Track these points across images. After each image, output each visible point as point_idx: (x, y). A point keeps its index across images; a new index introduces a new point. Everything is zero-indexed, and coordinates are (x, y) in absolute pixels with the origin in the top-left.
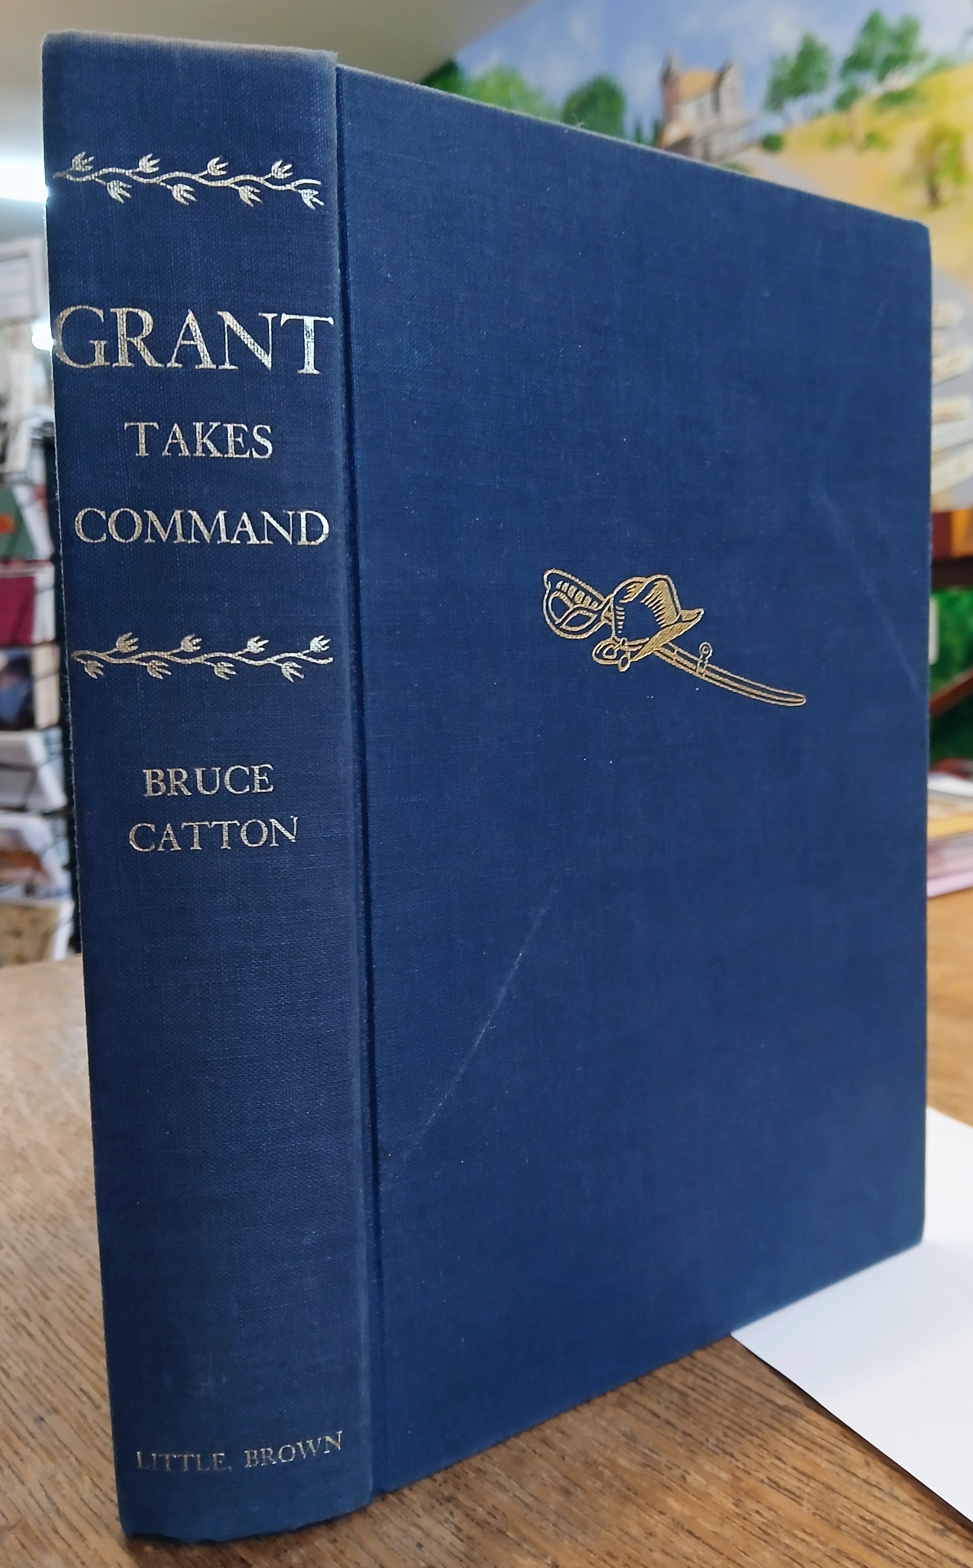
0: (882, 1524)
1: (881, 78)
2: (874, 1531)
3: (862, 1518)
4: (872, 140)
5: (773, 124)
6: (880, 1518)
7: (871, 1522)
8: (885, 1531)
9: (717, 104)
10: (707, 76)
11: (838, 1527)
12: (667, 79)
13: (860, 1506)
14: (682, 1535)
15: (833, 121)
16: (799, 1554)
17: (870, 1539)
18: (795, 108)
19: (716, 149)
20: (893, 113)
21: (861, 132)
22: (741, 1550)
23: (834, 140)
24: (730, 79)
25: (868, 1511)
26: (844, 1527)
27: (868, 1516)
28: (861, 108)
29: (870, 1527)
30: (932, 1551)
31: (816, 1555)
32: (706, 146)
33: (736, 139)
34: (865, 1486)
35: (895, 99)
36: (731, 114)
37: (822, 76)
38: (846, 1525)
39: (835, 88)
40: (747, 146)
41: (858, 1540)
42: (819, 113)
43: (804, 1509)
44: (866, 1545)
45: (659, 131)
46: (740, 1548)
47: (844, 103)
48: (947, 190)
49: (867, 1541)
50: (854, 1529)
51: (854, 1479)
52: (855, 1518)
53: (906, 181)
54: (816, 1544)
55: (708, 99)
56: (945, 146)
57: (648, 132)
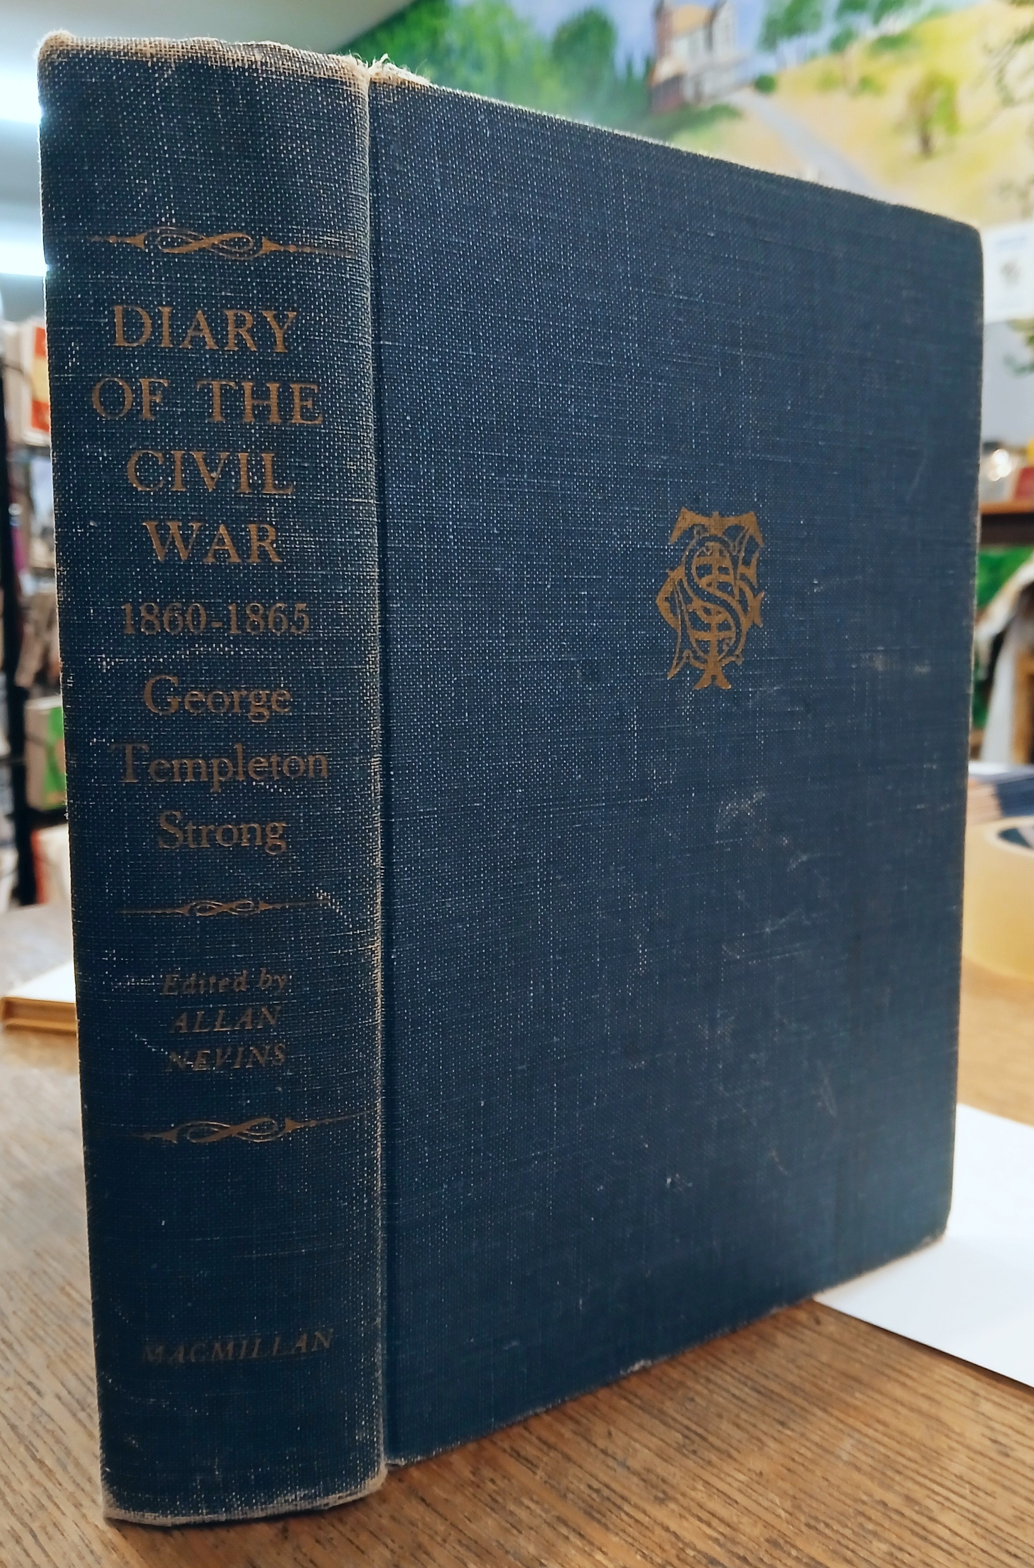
0: (606, 1492)
1: (877, 20)
2: (598, 1500)
3: (590, 1487)
4: (866, 85)
5: (766, 64)
6: (607, 1486)
7: (597, 1491)
8: (608, 1499)
9: (710, 40)
10: (701, 12)
11: (564, 1496)
12: (660, 13)
13: (591, 1475)
14: (414, 1502)
15: (826, 63)
16: (520, 1521)
17: (592, 1507)
18: (789, 49)
19: (708, 88)
20: (888, 58)
21: (855, 76)
22: (466, 1517)
23: (827, 84)
24: (724, 15)
25: (597, 1480)
26: (570, 1496)
27: (596, 1485)
28: (856, 52)
29: (594, 1495)
30: (647, 1518)
31: (536, 1522)
32: (698, 85)
33: (728, 79)
34: (602, 1456)
35: (889, 43)
36: (724, 51)
37: (817, 17)
38: (573, 1493)
39: (829, 30)
40: (739, 86)
41: (580, 1508)
42: (813, 55)
43: (537, 1477)
44: (586, 1512)
45: (650, 66)
46: (466, 1514)
47: (839, 45)
48: (939, 139)
49: (588, 1509)
50: (579, 1498)
51: (592, 1449)
52: (582, 1487)
53: (899, 128)
54: (539, 1511)
55: (700, 36)
56: (939, 95)
57: (639, 68)
